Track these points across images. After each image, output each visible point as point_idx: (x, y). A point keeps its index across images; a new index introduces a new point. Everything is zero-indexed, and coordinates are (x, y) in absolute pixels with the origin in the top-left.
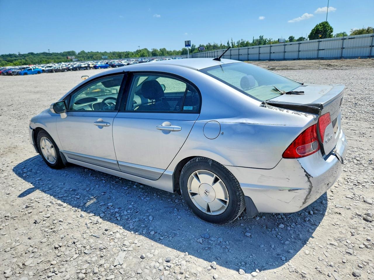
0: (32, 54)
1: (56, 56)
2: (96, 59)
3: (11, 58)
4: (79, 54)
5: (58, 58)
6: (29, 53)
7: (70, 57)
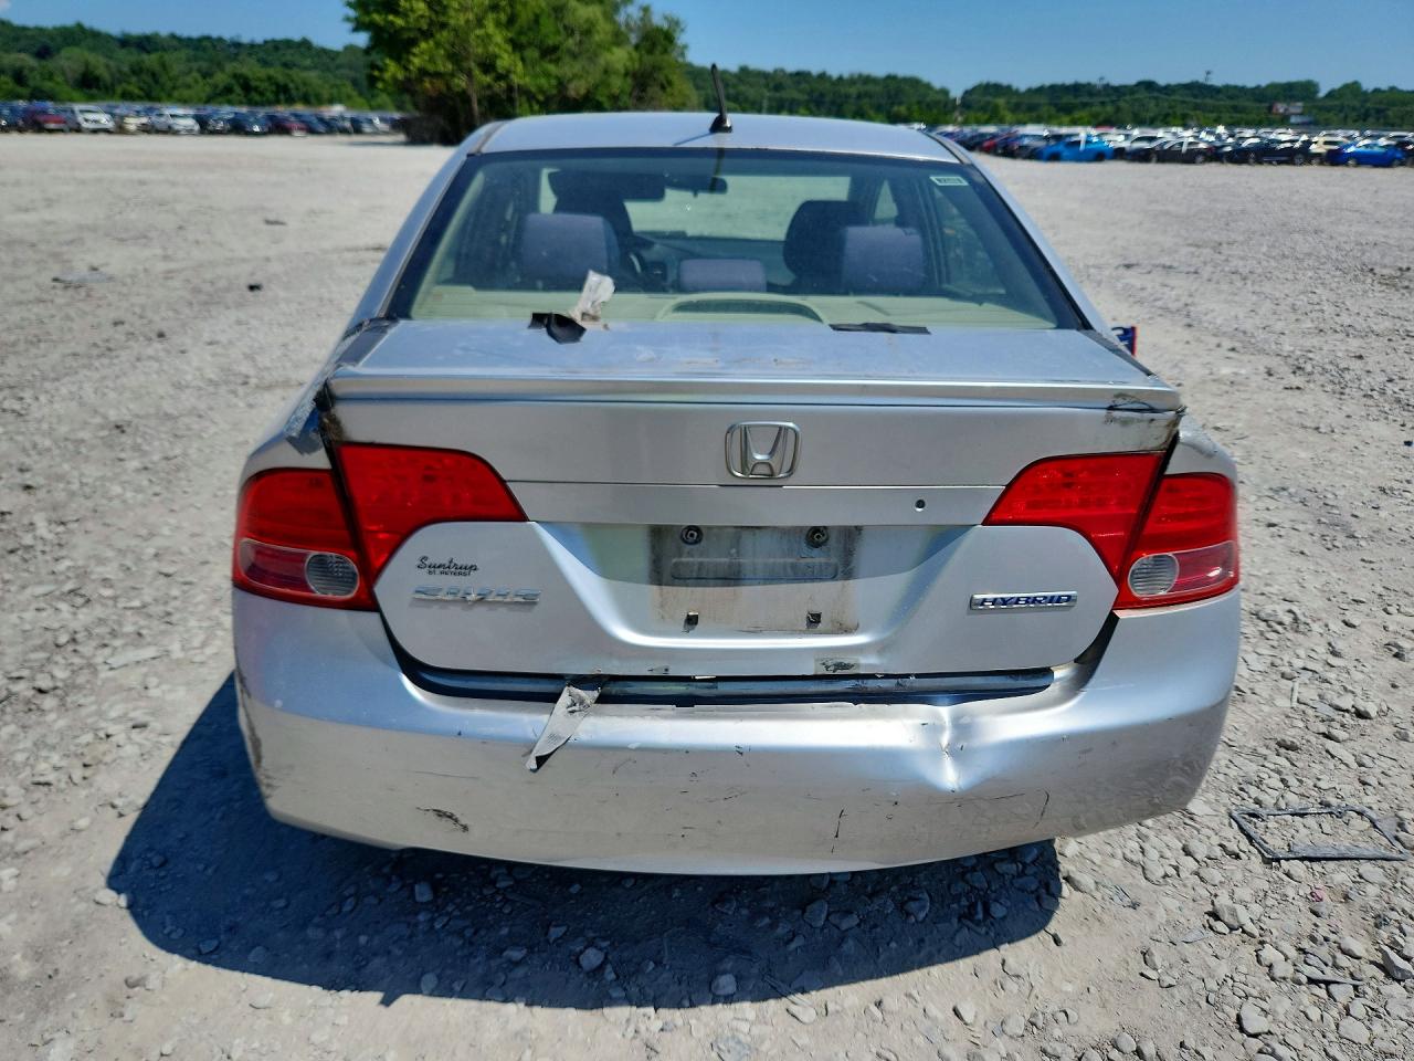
0: (1149, 86)
1: (1231, 98)
2: (1397, 121)
3: (1076, 97)
4: (1331, 95)
5: (1235, 109)
6: (1140, 84)
7: (1281, 108)
